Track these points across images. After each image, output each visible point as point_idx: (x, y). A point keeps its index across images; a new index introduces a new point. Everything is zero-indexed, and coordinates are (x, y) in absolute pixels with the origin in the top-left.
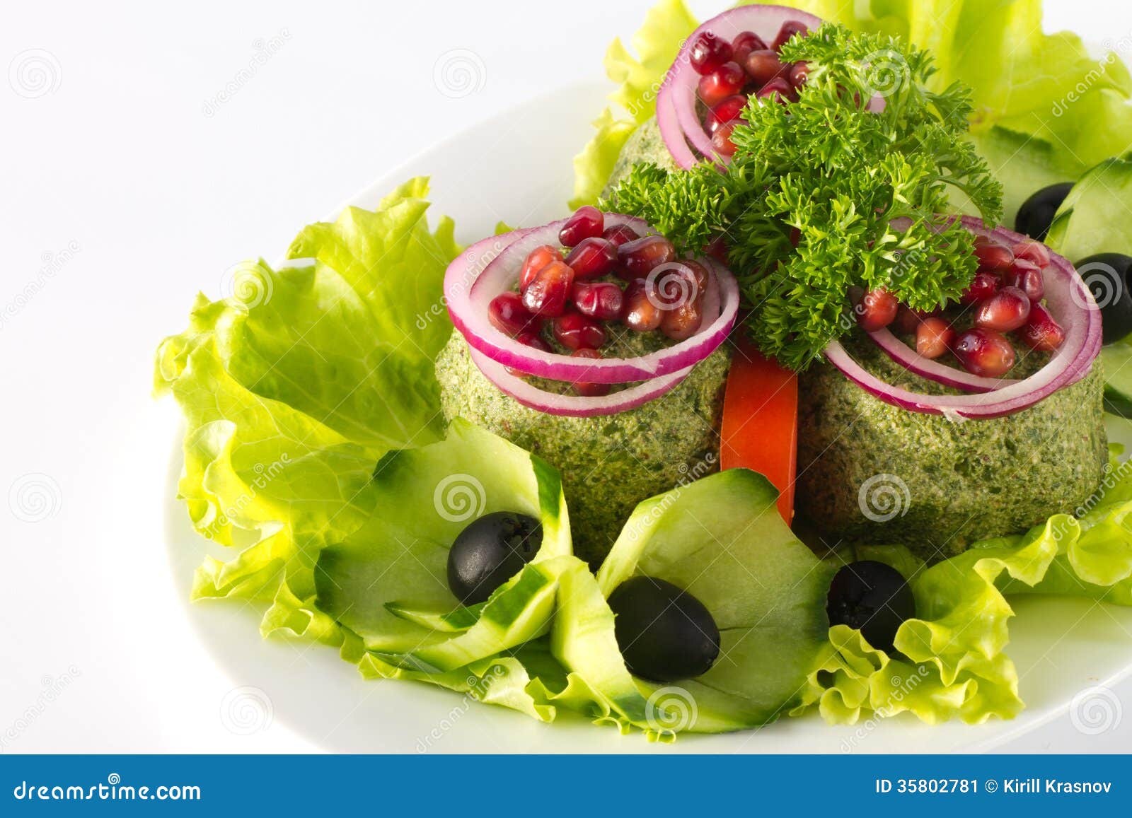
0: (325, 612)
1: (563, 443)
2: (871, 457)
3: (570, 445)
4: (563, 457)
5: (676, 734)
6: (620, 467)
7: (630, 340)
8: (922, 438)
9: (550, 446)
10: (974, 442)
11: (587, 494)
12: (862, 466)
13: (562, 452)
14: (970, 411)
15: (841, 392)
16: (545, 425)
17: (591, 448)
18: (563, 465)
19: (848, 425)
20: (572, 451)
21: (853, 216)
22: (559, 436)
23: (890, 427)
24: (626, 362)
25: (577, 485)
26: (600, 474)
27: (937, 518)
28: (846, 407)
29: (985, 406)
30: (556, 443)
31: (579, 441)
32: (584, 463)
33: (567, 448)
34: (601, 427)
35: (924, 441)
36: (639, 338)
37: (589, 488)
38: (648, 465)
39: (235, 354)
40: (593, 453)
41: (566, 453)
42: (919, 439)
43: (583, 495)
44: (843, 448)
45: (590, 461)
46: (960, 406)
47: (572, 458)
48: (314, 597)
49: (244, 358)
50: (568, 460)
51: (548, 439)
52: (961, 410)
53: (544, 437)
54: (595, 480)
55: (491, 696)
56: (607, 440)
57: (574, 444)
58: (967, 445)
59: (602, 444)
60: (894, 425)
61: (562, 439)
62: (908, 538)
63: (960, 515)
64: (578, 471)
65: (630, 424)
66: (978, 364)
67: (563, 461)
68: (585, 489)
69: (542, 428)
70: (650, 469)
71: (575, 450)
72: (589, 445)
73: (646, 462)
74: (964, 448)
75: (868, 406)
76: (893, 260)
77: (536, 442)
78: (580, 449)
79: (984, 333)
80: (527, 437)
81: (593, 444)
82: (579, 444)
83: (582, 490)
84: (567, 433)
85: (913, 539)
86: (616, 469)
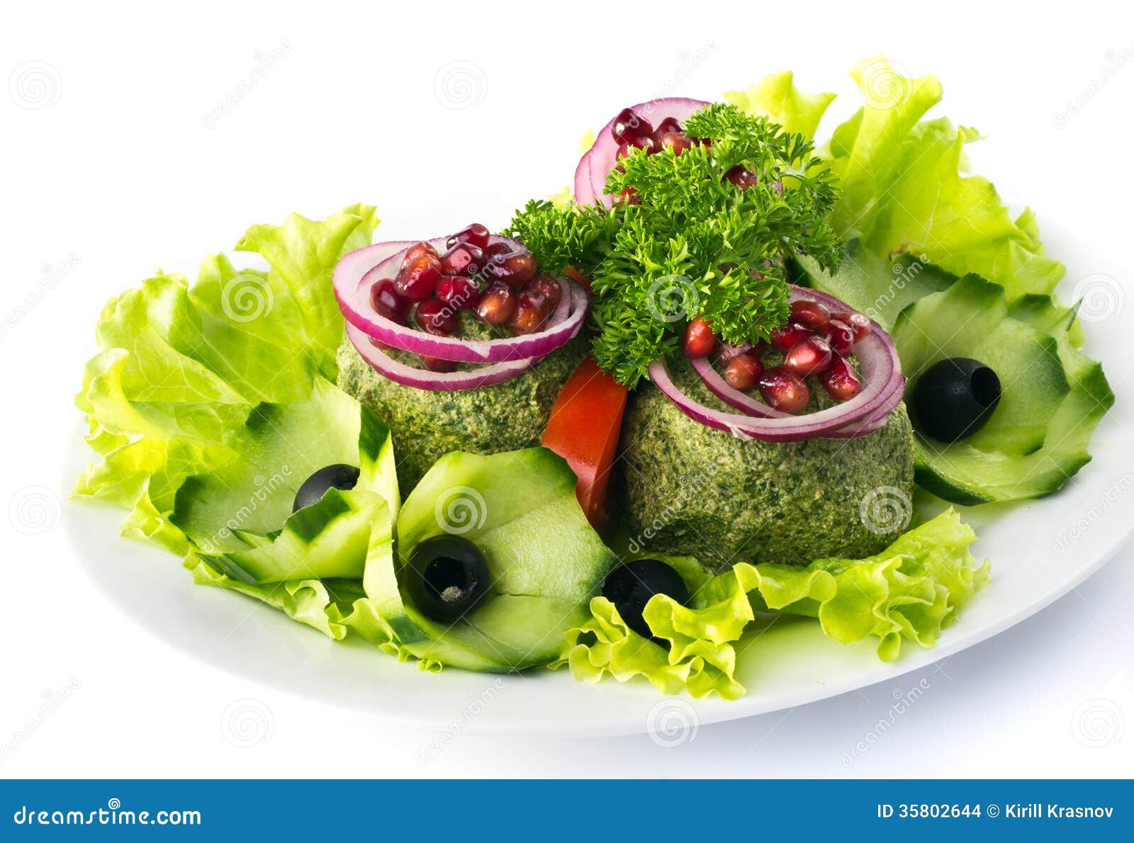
0: (176, 525)
1: (409, 413)
2: (675, 469)
3: (414, 416)
4: (408, 426)
5: (443, 665)
6: (453, 441)
7: (480, 333)
8: (718, 458)
9: (399, 415)
10: (761, 467)
11: (424, 463)
12: (668, 479)
13: (408, 422)
14: (752, 430)
15: (661, 412)
16: (397, 397)
17: (431, 420)
18: (407, 434)
19: (663, 441)
20: (416, 421)
21: (685, 253)
22: (407, 407)
23: (695, 445)
24: (463, 343)
25: (417, 453)
26: (436, 445)
27: (725, 532)
28: (663, 424)
29: (766, 428)
30: (404, 413)
31: (422, 413)
32: (425, 434)
33: (412, 418)
34: (441, 403)
35: (722, 460)
36: (488, 332)
37: (427, 457)
38: (477, 443)
39: (175, 323)
40: (431, 425)
41: (411, 422)
42: (716, 458)
43: (422, 463)
44: (657, 462)
45: (429, 432)
46: (741, 423)
47: (415, 428)
48: (171, 512)
49: (182, 328)
50: (411, 429)
51: (399, 410)
52: (745, 428)
53: (396, 407)
54: (431, 451)
55: (299, 615)
56: (443, 415)
57: (418, 415)
58: (755, 469)
59: (439, 418)
60: (697, 443)
61: (409, 410)
62: (707, 553)
63: (743, 531)
64: (419, 441)
65: (466, 403)
66: (775, 397)
67: (408, 430)
68: (423, 458)
69: (395, 399)
70: (478, 447)
71: (417, 421)
72: (428, 417)
73: (475, 440)
74: (753, 471)
75: (679, 424)
76: (709, 292)
77: (390, 412)
78: (422, 420)
79: (784, 372)
80: (382, 406)
81: (432, 417)
82: (422, 416)
83: (421, 458)
84: (413, 406)
85: (710, 555)
86: (449, 443)
